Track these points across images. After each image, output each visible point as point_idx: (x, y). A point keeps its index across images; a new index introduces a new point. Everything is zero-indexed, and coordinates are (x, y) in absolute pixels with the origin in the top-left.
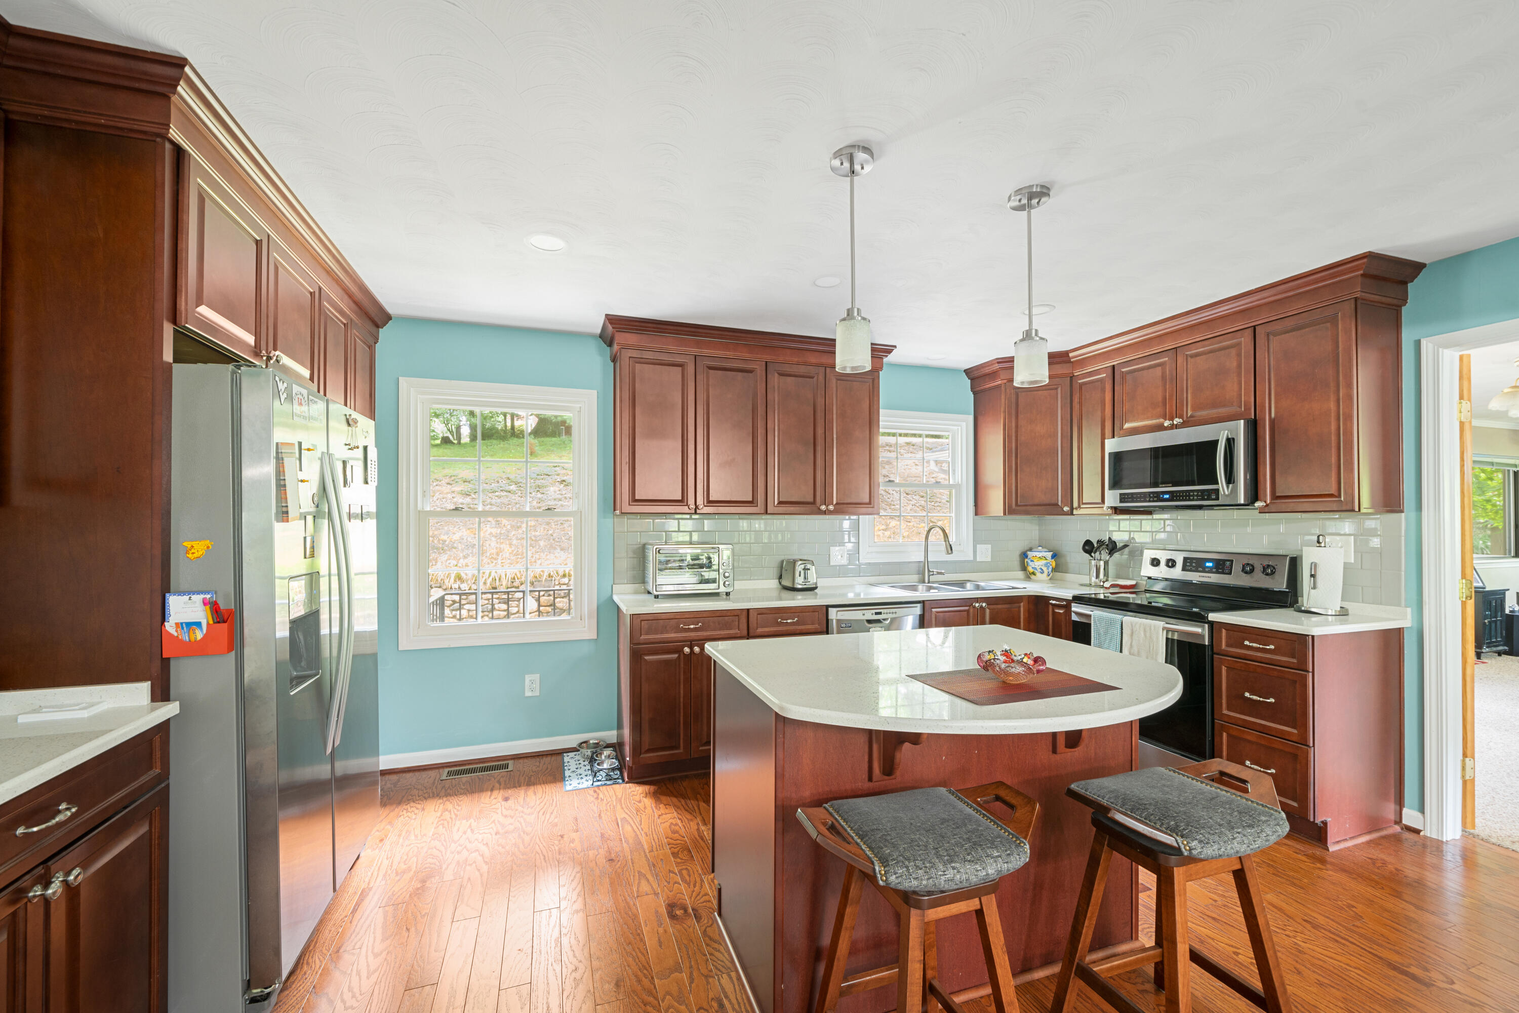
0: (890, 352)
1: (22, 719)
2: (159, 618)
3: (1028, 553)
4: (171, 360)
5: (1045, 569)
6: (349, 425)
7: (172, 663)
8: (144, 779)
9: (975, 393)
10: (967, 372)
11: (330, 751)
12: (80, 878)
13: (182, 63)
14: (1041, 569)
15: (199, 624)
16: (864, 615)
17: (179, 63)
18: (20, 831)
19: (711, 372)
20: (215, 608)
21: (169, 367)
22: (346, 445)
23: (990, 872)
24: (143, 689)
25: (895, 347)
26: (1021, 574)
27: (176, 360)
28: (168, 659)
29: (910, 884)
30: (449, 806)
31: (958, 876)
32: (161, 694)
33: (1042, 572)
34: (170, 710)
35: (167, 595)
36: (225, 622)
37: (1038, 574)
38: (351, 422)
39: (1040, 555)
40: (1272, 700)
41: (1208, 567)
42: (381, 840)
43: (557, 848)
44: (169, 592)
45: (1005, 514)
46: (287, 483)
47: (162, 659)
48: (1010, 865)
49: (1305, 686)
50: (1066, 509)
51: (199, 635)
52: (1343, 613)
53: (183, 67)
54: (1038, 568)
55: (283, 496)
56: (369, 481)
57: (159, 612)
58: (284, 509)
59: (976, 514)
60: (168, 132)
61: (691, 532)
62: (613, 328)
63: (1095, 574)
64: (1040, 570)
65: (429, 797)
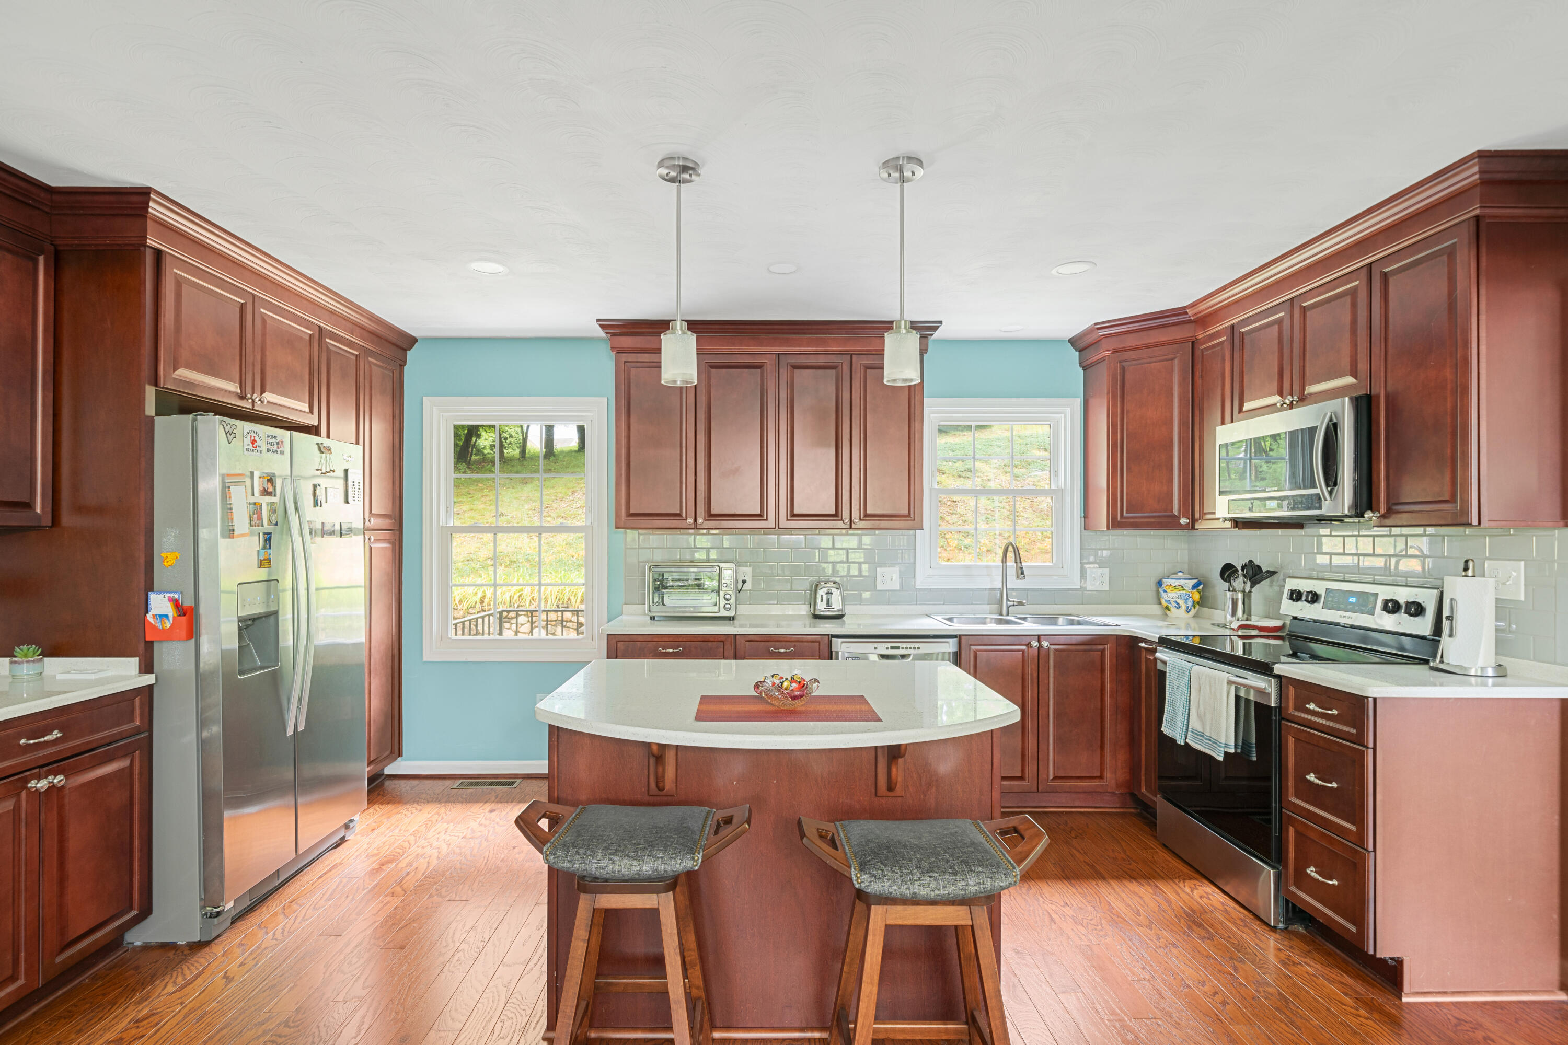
0: (936, 328)
1: (59, 677)
2: (143, 611)
3: (1164, 580)
4: (153, 414)
5: (1181, 602)
6: (322, 452)
7: (156, 645)
8: (125, 727)
9: (1085, 368)
10: (1073, 342)
11: (292, 733)
12: (62, 783)
13: (148, 191)
14: (1176, 602)
15: (167, 616)
16: (876, 648)
17: (144, 193)
18: (23, 742)
19: (714, 371)
20: (177, 604)
21: (151, 420)
22: (317, 470)
23: (644, 868)
24: (132, 663)
25: (941, 322)
26: (1156, 610)
27: (157, 414)
28: (152, 642)
29: (563, 865)
30: (443, 810)
31: (611, 867)
32: (147, 667)
33: (1178, 607)
34: (149, 679)
35: (149, 593)
36: (184, 615)
37: (1173, 609)
38: (323, 450)
39: (1177, 583)
40: (1335, 785)
41: (1352, 603)
42: (373, 830)
43: (503, 856)
44: (152, 590)
45: (1108, 528)
46: (233, 506)
47: (146, 642)
48: (667, 866)
49: (1362, 766)
50: (1183, 521)
51: (168, 625)
52: (1501, 672)
53: (149, 194)
54: (1172, 601)
55: (230, 517)
56: (349, 501)
57: (143, 606)
58: (231, 528)
59: (1086, 527)
60: (146, 242)
61: (708, 549)
62: (607, 333)
63: (1230, 610)
64: (1174, 604)
65: (432, 801)
